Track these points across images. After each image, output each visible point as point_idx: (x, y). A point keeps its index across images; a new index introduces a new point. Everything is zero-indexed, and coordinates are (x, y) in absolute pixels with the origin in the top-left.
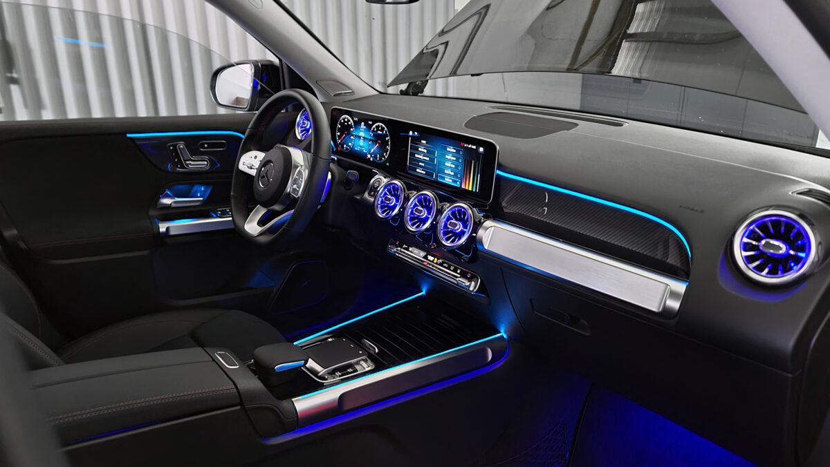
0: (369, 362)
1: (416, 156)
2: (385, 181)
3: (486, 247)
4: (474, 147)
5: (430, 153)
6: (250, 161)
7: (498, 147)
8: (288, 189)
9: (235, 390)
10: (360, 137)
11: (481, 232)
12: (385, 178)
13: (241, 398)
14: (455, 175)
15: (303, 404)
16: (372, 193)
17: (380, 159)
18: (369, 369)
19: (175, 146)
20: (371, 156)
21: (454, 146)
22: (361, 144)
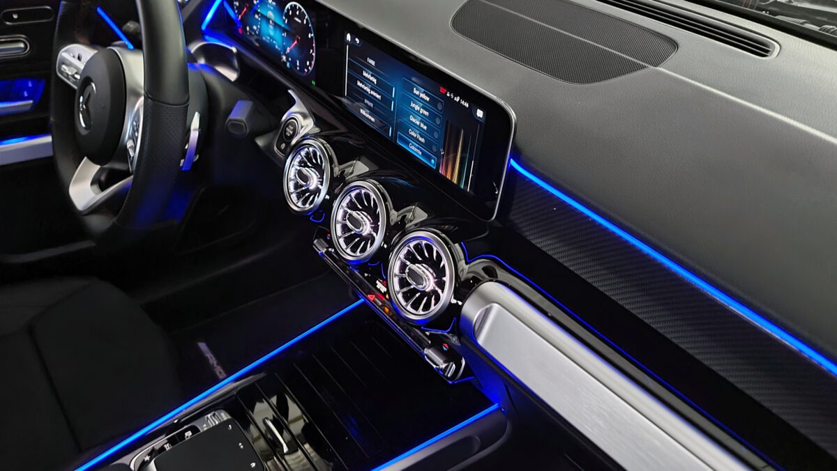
1: (359, 84)
2: (303, 124)
3: (480, 342)
4: (466, 104)
5: (381, 87)
7: (513, 120)
10: (268, 20)
11: (473, 304)
12: (306, 116)
14: (428, 145)
16: (283, 147)
17: (302, 70)
20: (287, 60)
21: (426, 88)
22: (272, 33)
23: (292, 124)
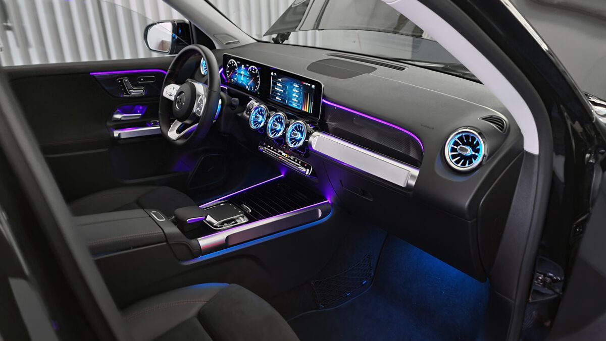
0: (245, 217)
1: (276, 88)
2: (256, 104)
3: (314, 148)
4: (309, 85)
5: (284, 87)
6: (171, 91)
7: (323, 85)
8: (195, 110)
9: (163, 233)
10: (241, 74)
11: (311, 139)
12: (256, 102)
13: (166, 238)
14: (299, 102)
15: (204, 242)
16: (248, 112)
17: (254, 90)
18: (245, 221)
19: (122, 80)
20: (248, 88)
21: (298, 83)
22: (242, 79)
23: (252, 105)
